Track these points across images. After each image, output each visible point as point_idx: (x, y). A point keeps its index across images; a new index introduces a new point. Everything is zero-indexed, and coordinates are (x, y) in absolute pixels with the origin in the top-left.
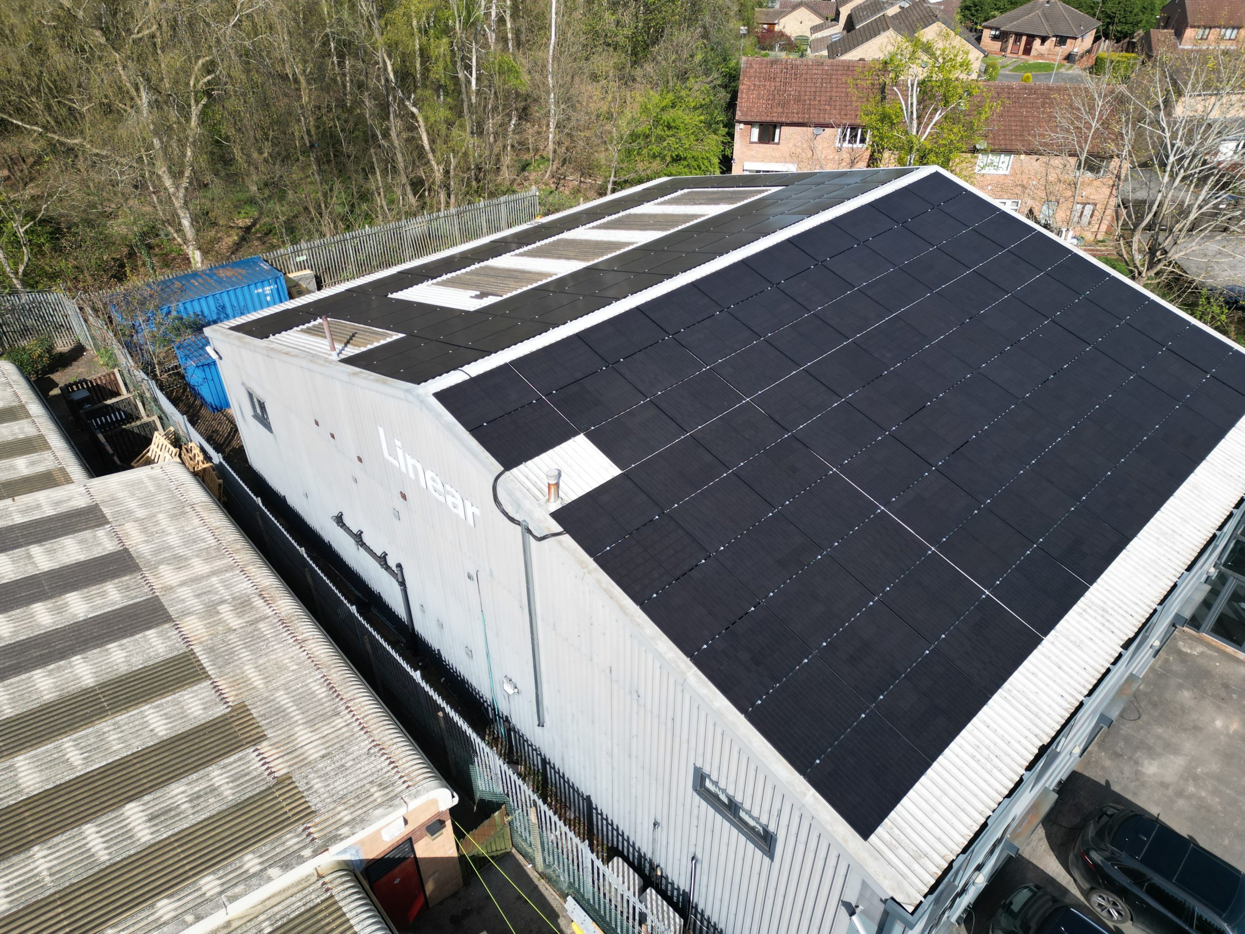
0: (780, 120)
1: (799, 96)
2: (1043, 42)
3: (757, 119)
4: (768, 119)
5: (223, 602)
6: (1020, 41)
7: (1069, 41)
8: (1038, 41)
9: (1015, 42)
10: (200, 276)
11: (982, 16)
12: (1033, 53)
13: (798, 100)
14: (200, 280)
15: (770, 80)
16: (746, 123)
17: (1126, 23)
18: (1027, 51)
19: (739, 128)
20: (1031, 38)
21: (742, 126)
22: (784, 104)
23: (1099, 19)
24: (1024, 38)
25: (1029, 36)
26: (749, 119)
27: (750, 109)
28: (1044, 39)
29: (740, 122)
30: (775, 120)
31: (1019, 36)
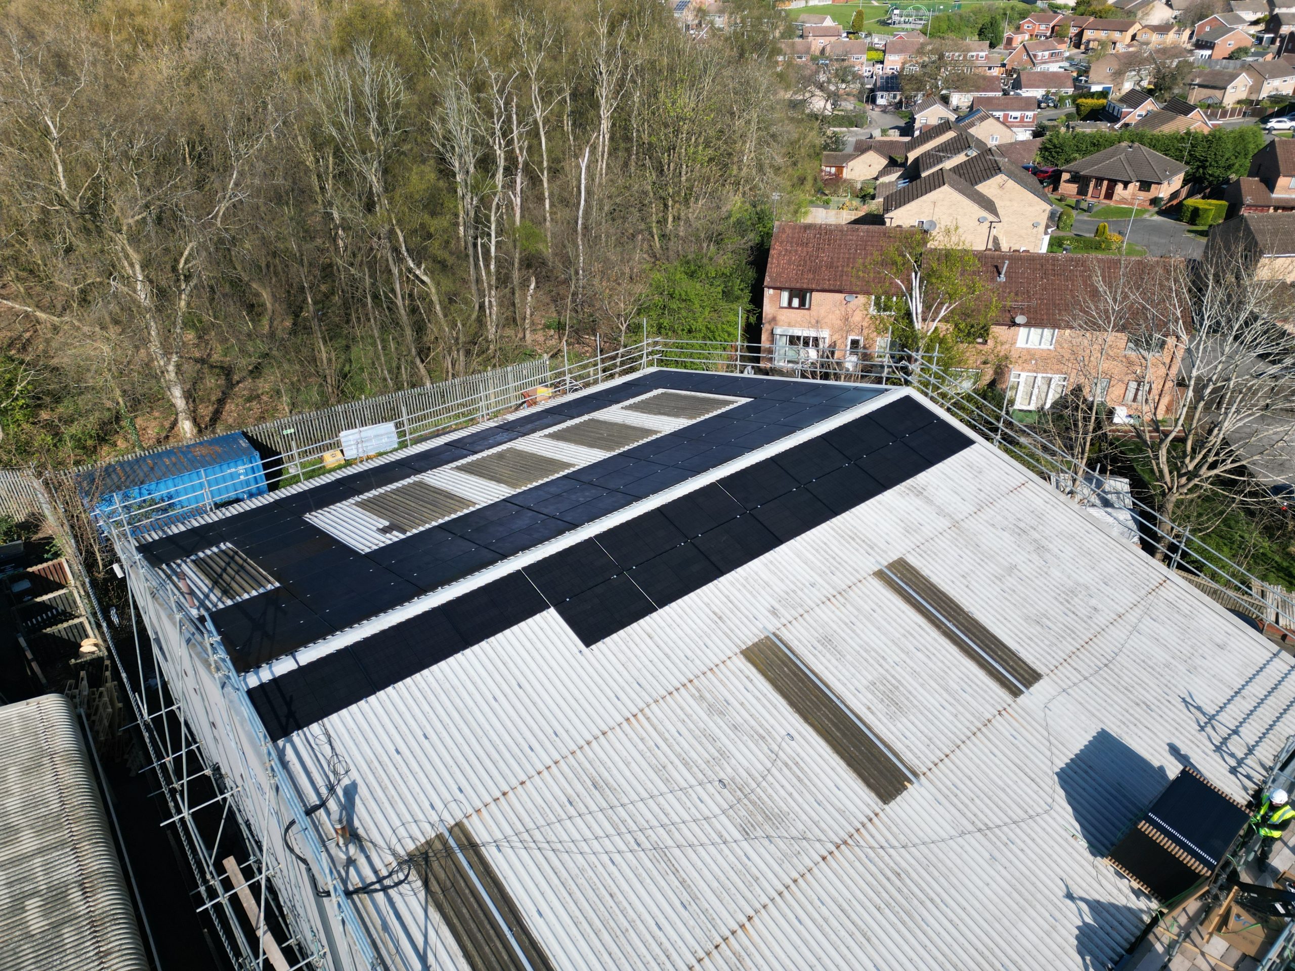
0: (810, 286)
1: (832, 263)
2: (1125, 187)
3: (787, 285)
4: (798, 286)
5: (34, 894)
6: (1101, 185)
7: (1153, 186)
8: (1120, 186)
9: (1096, 186)
10: (175, 454)
11: (1064, 157)
12: (1115, 197)
13: (830, 266)
14: (174, 459)
15: (802, 245)
16: (774, 288)
17: (1218, 167)
18: (1109, 195)
19: (768, 293)
20: (1113, 183)
21: (771, 291)
22: (815, 270)
23: (1187, 163)
24: (1105, 183)
25: (1110, 180)
26: (778, 285)
27: (779, 274)
28: (1126, 184)
29: (769, 288)
30: (805, 286)
31: (1099, 180)
